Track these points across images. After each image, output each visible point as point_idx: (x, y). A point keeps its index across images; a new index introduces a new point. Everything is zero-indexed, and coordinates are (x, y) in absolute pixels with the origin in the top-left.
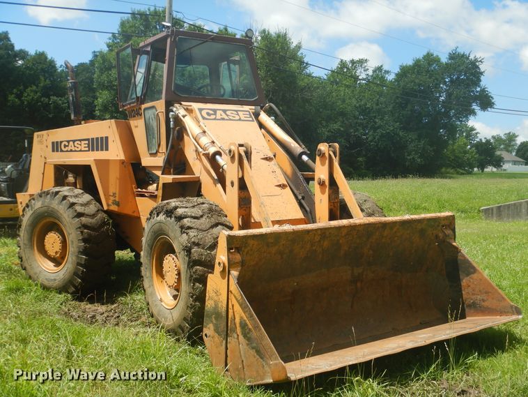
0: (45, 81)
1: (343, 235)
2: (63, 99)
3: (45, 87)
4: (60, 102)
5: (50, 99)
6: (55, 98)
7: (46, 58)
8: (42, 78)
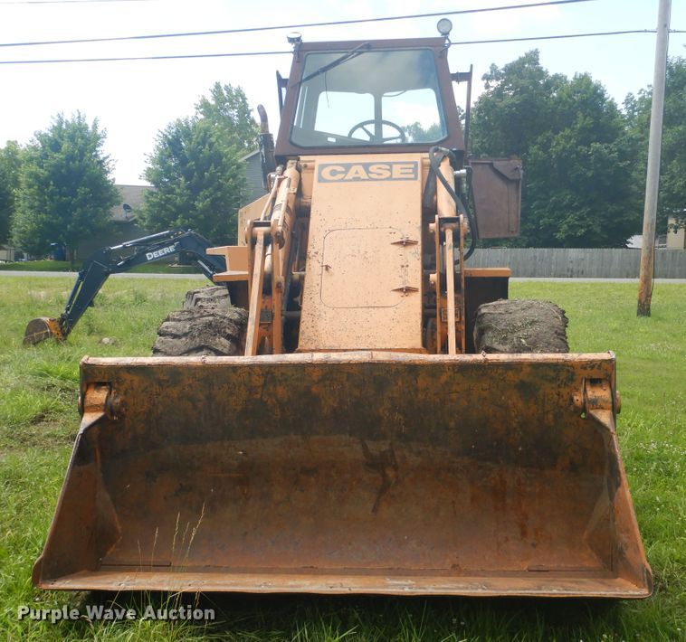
0: (585, 119)
1: (315, 378)
2: (611, 146)
3: (583, 129)
4: (606, 151)
5: (589, 146)
6: (598, 145)
7: (590, 83)
8: (580, 115)
